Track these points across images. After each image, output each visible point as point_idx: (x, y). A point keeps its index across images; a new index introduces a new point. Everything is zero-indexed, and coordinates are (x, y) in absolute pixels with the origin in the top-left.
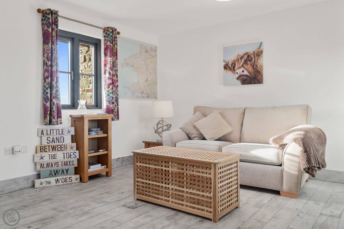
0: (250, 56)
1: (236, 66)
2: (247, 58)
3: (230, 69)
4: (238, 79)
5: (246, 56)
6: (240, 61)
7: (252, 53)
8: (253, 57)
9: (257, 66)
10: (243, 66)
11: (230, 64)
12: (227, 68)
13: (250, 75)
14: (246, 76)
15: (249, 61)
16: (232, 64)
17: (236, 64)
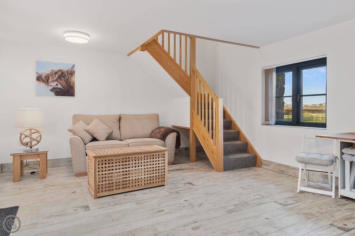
0: (64, 73)
1: (50, 79)
2: (60, 74)
3: (43, 81)
4: (51, 90)
5: (60, 73)
6: (54, 76)
7: (66, 71)
8: (67, 75)
9: (70, 82)
10: (56, 80)
11: (43, 77)
12: (40, 79)
13: (64, 89)
14: (60, 89)
15: (63, 77)
16: (46, 77)
17: (50, 78)
